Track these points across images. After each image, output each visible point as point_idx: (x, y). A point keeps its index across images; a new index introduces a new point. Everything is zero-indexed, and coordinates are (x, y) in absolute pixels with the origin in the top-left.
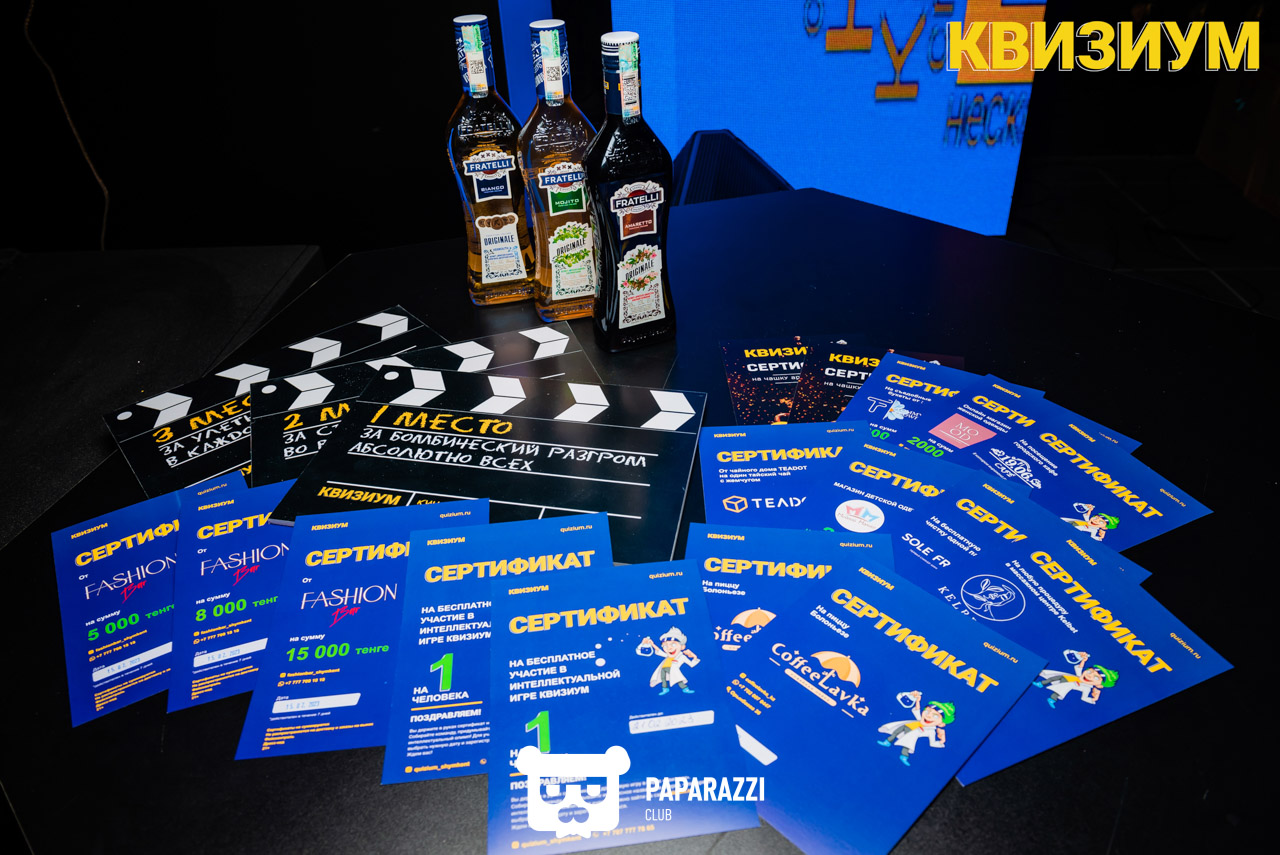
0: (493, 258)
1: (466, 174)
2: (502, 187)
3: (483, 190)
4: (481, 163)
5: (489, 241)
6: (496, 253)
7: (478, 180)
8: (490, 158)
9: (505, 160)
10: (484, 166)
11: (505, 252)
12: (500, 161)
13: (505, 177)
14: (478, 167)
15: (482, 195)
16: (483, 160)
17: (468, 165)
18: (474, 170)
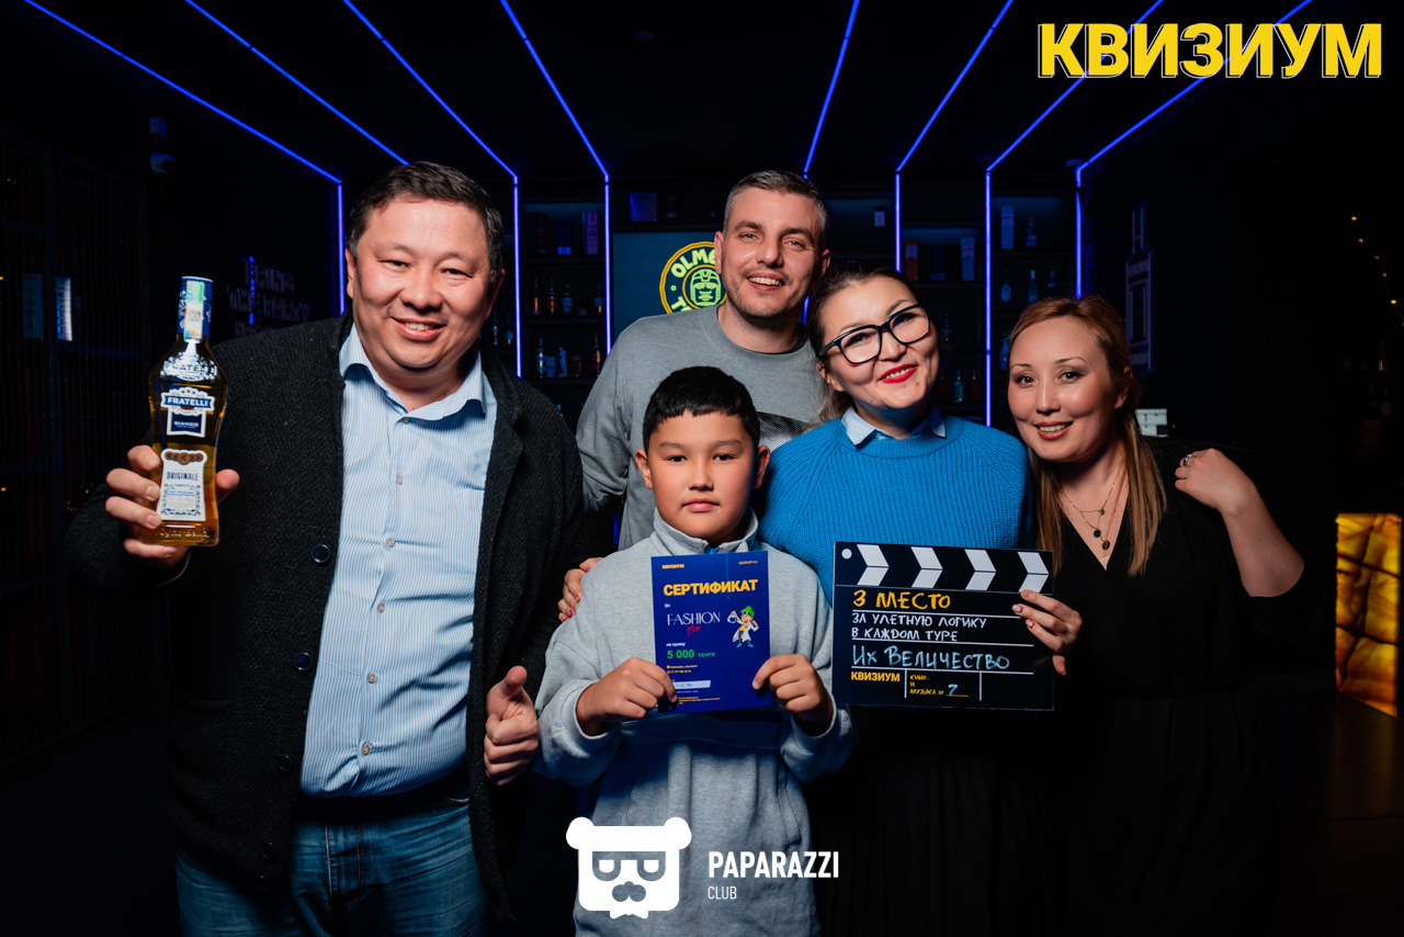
0: (173, 493)
1: (163, 405)
2: (197, 425)
3: (176, 423)
4: (179, 398)
5: (171, 476)
6: (178, 489)
7: (173, 413)
8: (190, 395)
9: (204, 400)
10: (182, 401)
11: (187, 489)
12: (199, 400)
13: (200, 416)
14: (176, 400)
15: (174, 428)
16: (182, 395)
17: (167, 397)
18: (171, 403)
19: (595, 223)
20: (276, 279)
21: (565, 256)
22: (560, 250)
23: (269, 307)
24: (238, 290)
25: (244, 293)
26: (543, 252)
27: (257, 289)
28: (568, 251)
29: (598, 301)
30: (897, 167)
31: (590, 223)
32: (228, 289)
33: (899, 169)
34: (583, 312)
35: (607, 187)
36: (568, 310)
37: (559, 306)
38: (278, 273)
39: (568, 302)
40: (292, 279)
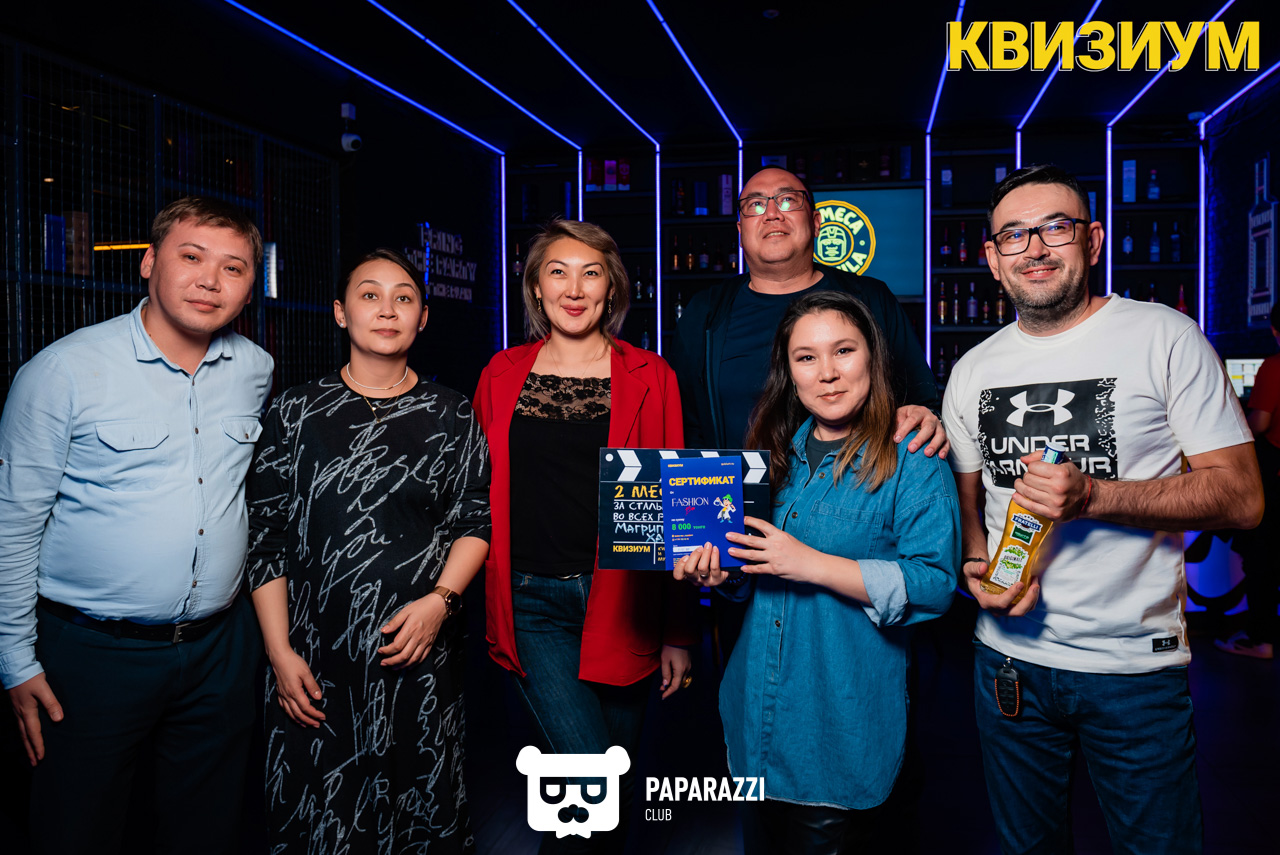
19: (730, 185)
20: (447, 242)
21: (701, 216)
22: (698, 211)
23: (441, 266)
24: (415, 252)
25: (420, 254)
26: (682, 212)
27: (432, 251)
28: (705, 211)
29: (733, 256)
30: (1018, 124)
31: (724, 185)
32: (406, 250)
33: (1020, 127)
34: (718, 268)
35: (741, 152)
36: (704, 266)
37: (696, 261)
38: (448, 236)
39: (705, 259)
40: (461, 241)
